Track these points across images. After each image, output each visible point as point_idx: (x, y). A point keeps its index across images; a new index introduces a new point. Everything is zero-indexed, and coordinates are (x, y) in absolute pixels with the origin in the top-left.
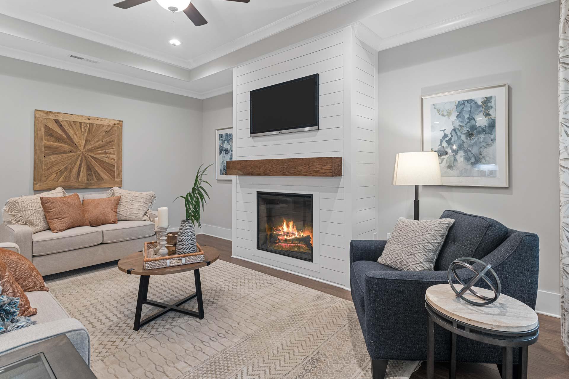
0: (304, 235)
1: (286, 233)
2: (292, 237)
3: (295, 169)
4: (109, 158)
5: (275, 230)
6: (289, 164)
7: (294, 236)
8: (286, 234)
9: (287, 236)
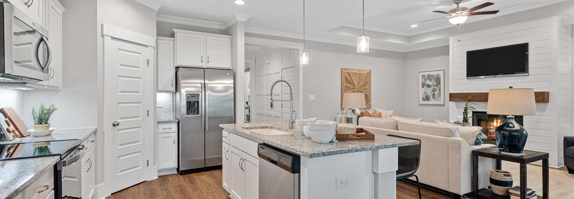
4: (366, 91)
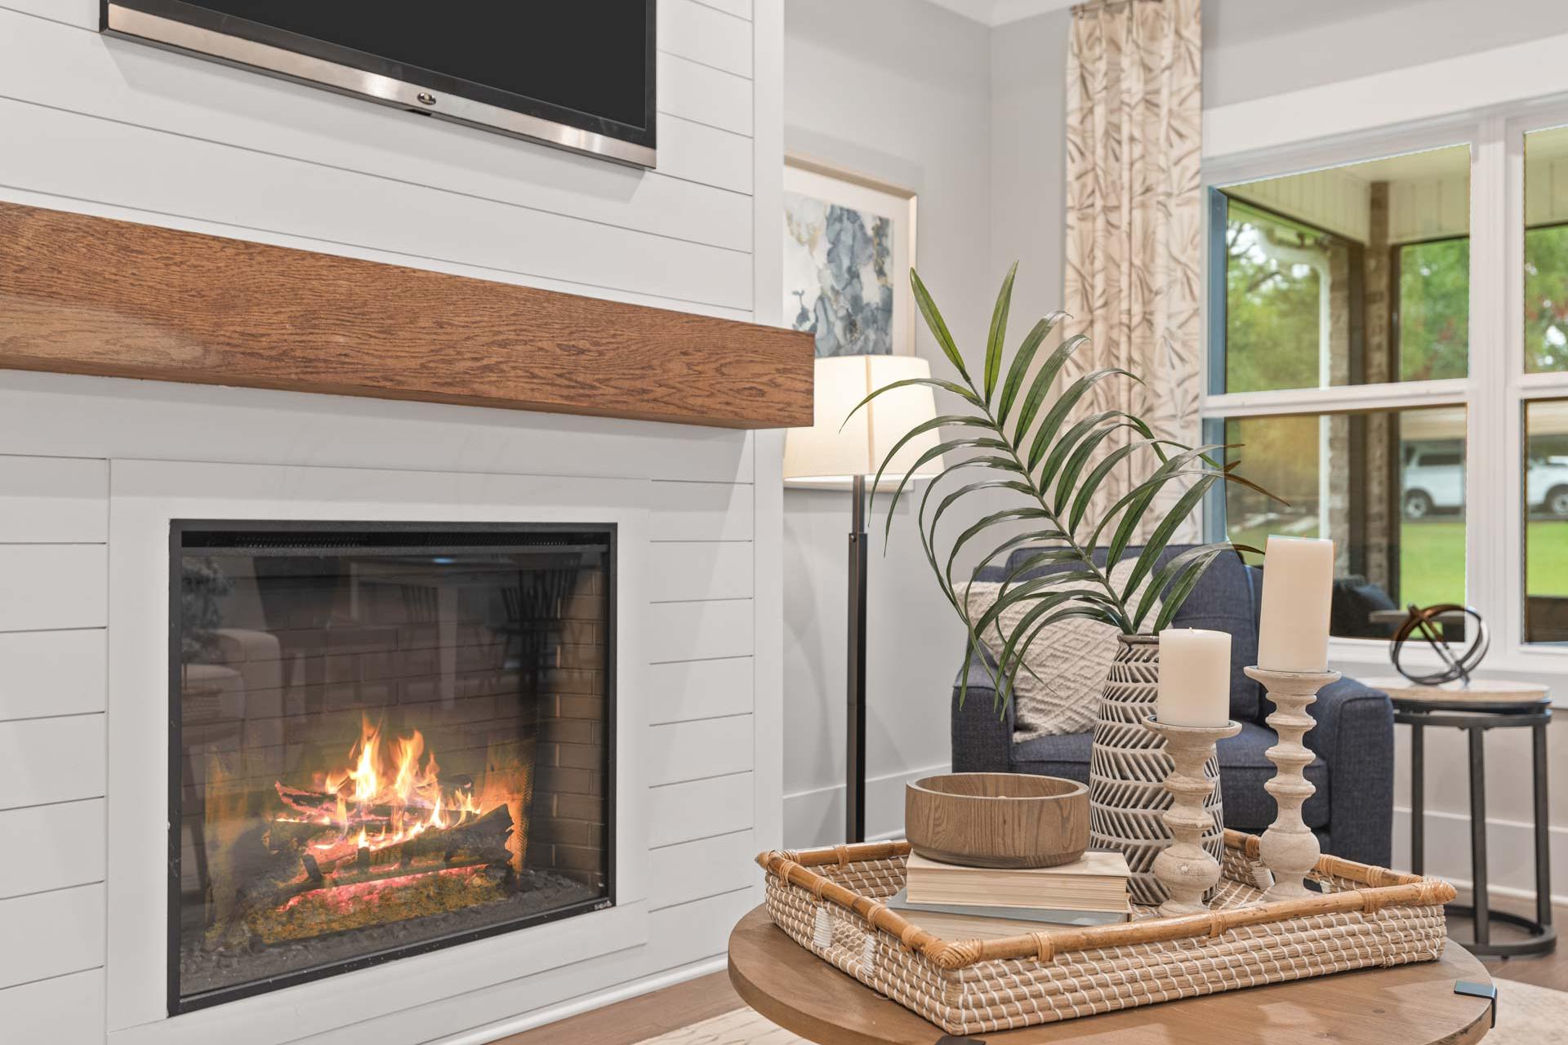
0: (478, 812)
1: (370, 812)
2: (405, 830)
3: (650, 372)
5: (285, 800)
6: (614, 336)
7: (419, 824)
8: (372, 817)
9: (373, 830)
